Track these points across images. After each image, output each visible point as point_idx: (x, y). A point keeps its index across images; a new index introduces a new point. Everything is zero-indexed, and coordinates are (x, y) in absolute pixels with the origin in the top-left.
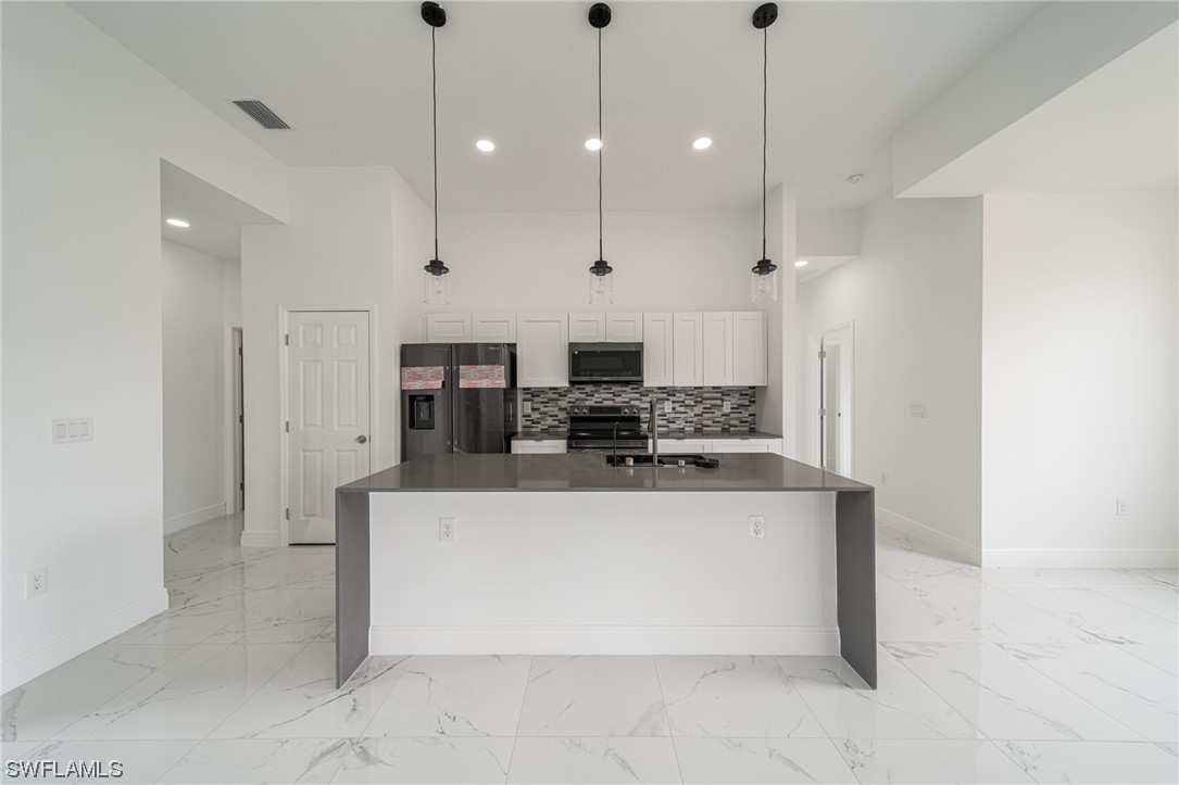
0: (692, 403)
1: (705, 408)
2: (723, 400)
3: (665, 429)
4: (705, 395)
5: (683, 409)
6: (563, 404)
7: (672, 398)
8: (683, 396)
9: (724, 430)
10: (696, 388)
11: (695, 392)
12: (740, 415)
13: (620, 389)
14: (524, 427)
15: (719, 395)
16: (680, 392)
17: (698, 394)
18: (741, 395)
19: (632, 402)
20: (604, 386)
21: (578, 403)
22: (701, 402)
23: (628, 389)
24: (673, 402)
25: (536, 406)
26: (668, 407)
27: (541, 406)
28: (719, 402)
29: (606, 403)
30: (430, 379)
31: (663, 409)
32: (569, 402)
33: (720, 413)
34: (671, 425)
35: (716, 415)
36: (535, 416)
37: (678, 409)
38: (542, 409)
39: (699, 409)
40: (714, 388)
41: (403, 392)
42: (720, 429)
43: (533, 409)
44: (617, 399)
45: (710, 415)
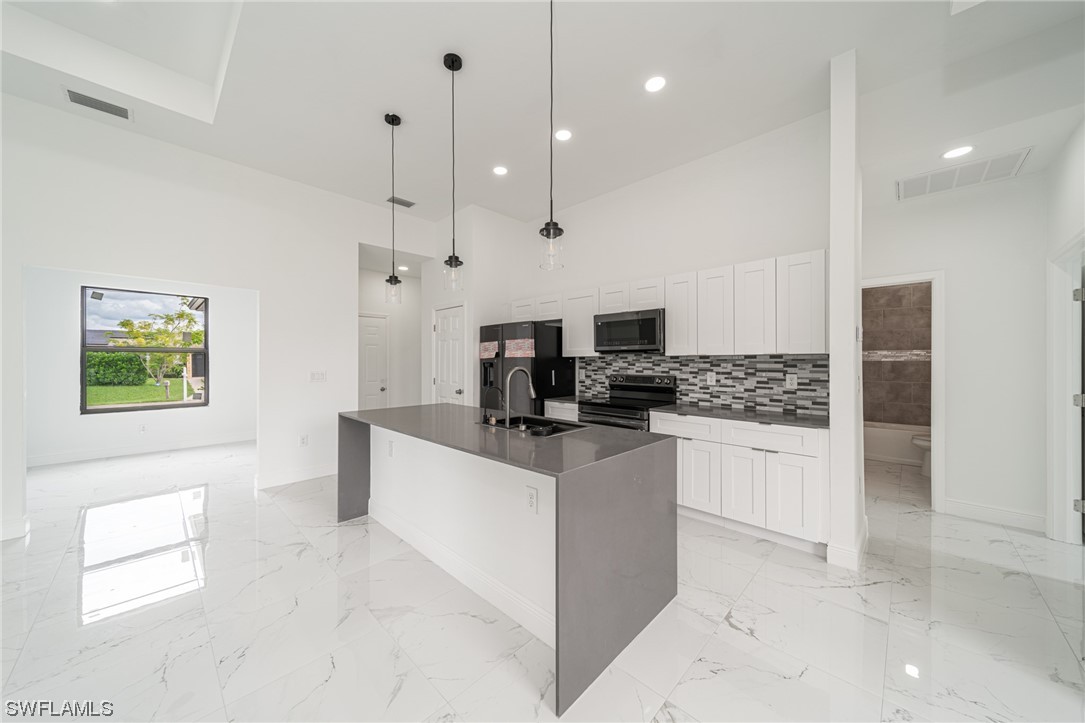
0: (742, 375)
1: (758, 382)
2: (785, 373)
3: (708, 404)
4: (759, 366)
5: (730, 382)
6: (609, 372)
7: (716, 369)
8: (730, 365)
10: (746, 357)
11: (746, 362)
12: (813, 394)
14: (580, 392)
15: (781, 366)
16: (725, 361)
17: (749, 364)
18: (814, 366)
19: (671, 372)
20: (644, 355)
21: (621, 372)
22: (754, 374)
24: (718, 373)
25: (589, 373)
26: (711, 378)
27: (592, 373)
28: (780, 375)
30: (492, 351)
31: (706, 380)
33: (781, 390)
34: (715, 400)
35: (775, 391)
36: (588, 382)
37: (723, 381)
38: (594, 377)
39: (751, 383)
40: (772, 356)
41: (481, 360)
42: (781, 410)
43: (587, 376)
44: (657, 368)
45: (767, 391)
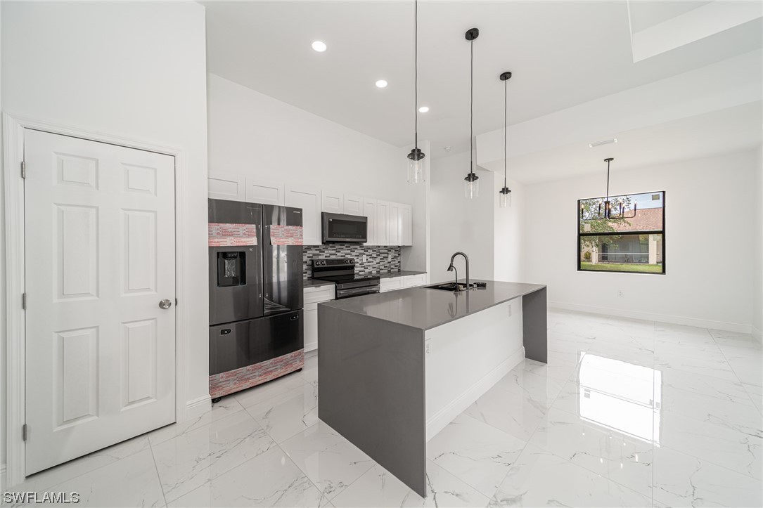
0: (375, 256)
1: (381, 259)
2: (388, 254)
3: (363, 273)
4: (381, 251)
5: (371, 260)
7: (366, 253)
8: (371, 251)
9: (389, 271)
10: (377, 246)
12: (395, 262)
13: (340, 247)
15: (386, 251)
16: (370, 249)
17: (378, 250)
18: (395, 251)
19: (347, 256)
20: (331, 245)
21: (315, 258)
22: (379, 255)
23: (344, 247)
24: (367, 255)
26: (364, 258)
28: (386, 255)
29: (333, 257)
30: (243, 236)
31: (362, 259)
32: (308, 257)
33: (387, 261)
34: (366, 270)
35: (385, 263)
37: (369, 260)
39: (378, 260)
40: (384, 246)
41: (211, 248)
42: (387, 271)
44: (338, 254)
45: (383, 263)
